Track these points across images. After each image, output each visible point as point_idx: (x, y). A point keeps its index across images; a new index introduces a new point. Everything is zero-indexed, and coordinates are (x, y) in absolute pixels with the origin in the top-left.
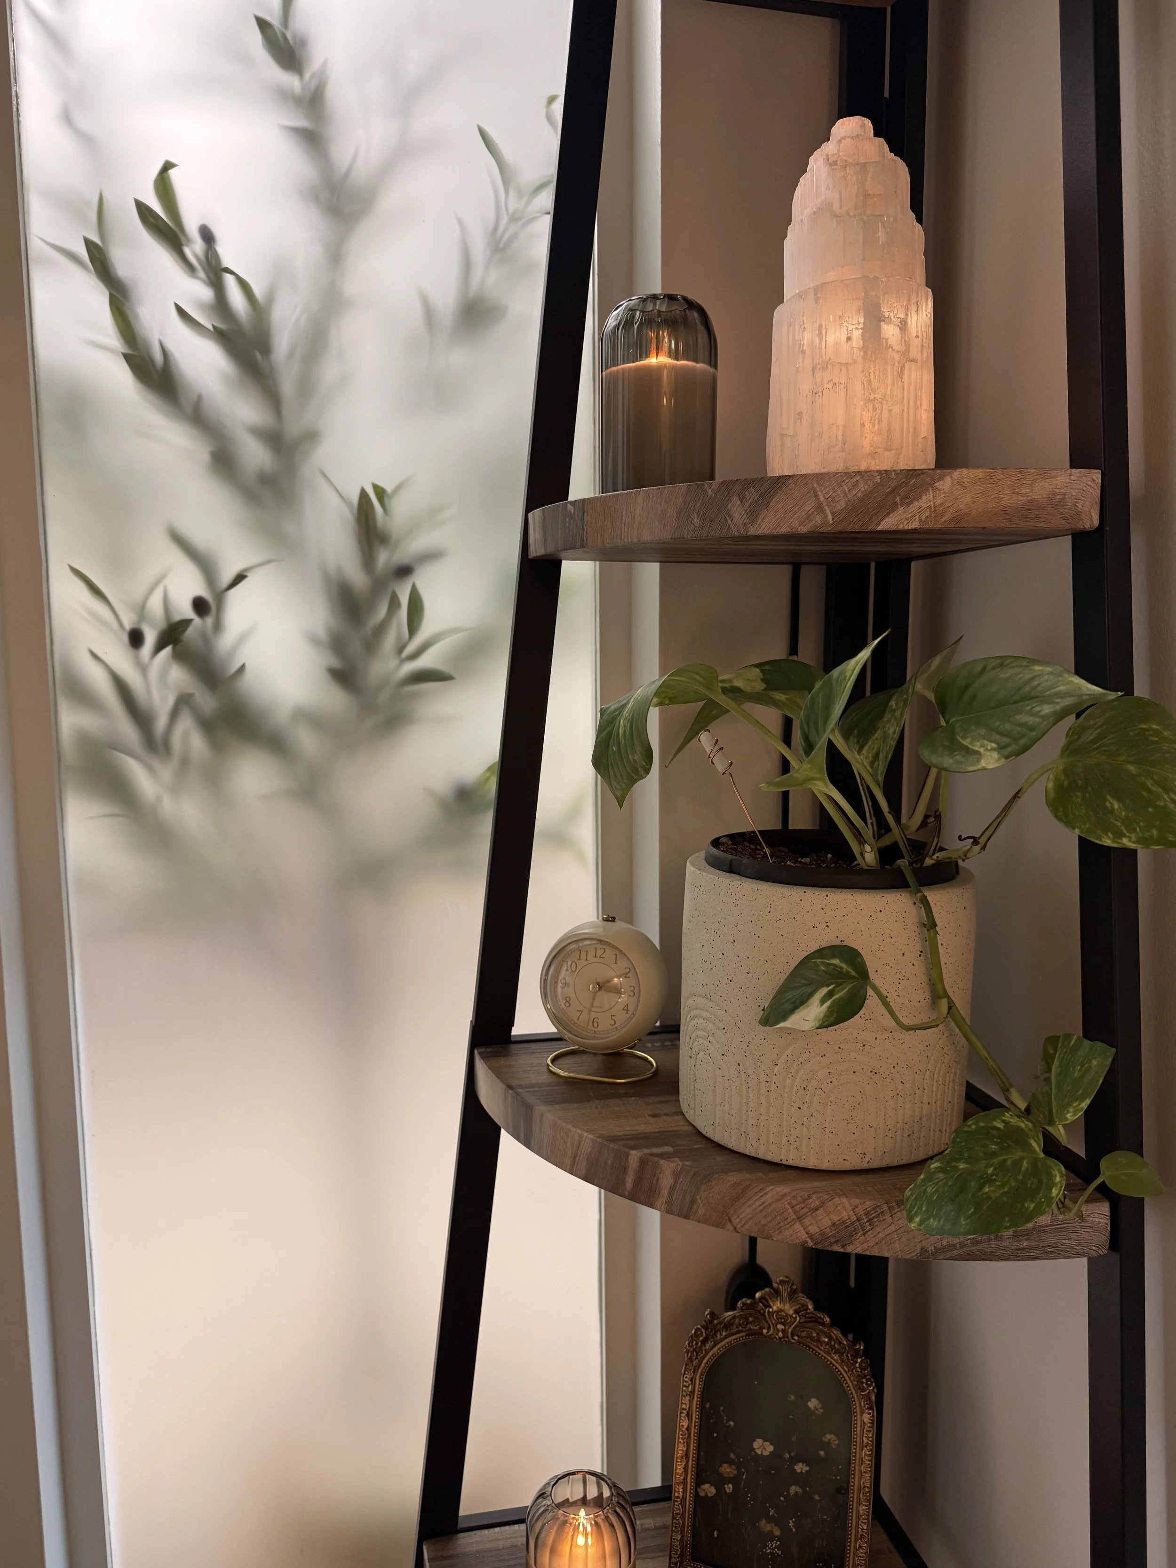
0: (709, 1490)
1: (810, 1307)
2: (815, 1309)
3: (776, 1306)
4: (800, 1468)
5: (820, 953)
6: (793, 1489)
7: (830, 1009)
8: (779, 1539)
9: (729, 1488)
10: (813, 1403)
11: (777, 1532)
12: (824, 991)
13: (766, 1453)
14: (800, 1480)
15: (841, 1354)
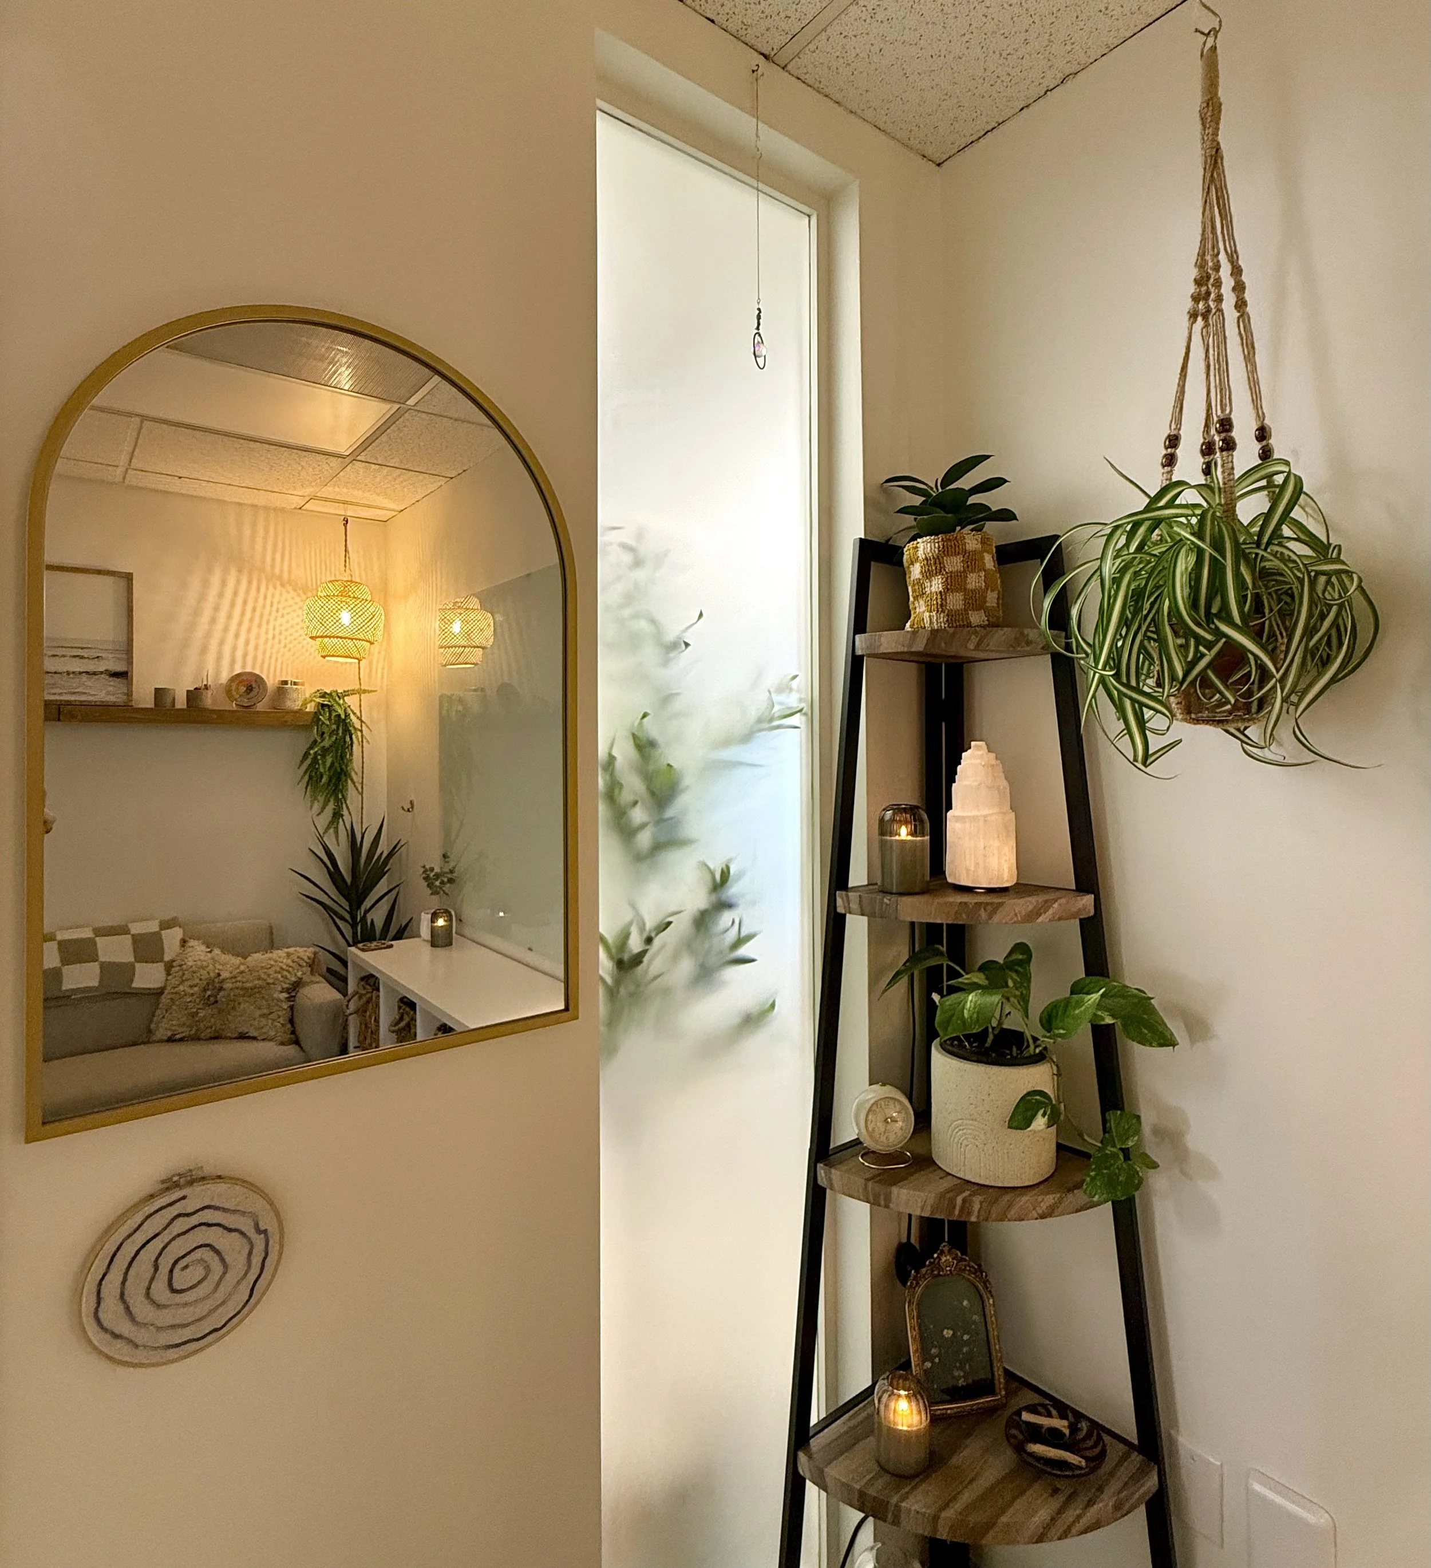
0: (928, 1365)
1: (959, 1254)
2: (962, 1254)
3: (944, 1259)
4: (966, 1337)
5: (1029, 1094)
6: (965, 1350)
7: (1048, 1119)
8: (963, 1377)
9: (937, 1360)
10: (965, 1303)
11: (962, 1374)
12: (1041, 1111)
13: (950, 1336)
14: (967, 1343)
15: (974, 1274)
